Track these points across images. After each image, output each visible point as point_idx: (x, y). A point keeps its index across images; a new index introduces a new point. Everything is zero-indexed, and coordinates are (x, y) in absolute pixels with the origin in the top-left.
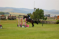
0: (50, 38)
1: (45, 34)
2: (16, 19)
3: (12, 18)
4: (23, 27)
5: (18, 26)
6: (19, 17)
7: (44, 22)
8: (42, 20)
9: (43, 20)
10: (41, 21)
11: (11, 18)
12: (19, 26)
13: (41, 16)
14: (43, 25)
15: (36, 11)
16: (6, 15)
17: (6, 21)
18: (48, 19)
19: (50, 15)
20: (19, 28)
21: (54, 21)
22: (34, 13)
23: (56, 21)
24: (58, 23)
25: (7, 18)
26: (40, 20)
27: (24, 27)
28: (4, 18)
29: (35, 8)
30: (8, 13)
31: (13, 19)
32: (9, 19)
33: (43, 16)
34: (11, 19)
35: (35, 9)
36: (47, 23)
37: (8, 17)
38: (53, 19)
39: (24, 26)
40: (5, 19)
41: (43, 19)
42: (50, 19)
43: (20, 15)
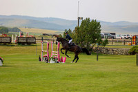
0: (114, 87)
1: (103, 79)
2: (35, 43)
3: (27, 42)
4: (52, 62)
5: (40, 60)
6: (42, 40)
7: (100, 50)
8: (96, 45)
9: (100, 46)
10: (94, 48)
11: (25, 41)
12: (43, 61)
13: (94, 37)
14: (99, 57)
15: (82, 23)
16: (11, 34)
17: (11, 48)
18: (110, 44)
19: (114, 34)
20: (43, 66)
21: (125, 49)
22: (77, 29)
23: (128, 47)
24: (133, 53)
25: (14, 41)
26: (91, 45)
27: (54, 62)
28: (8, 40)
29: (79, 18)
30: (16, 30)
31: (29, 44)
32: (19, 43)
33: (99, 36)
34: (23, 44)
35: (81, 21)
36: (107, 52)
37: (18, 38)
38: (123, 44)
39: (54, 59)
40: (10, 42)
41: (99, 44)
42: (114, 44)
43: (44, 35)
